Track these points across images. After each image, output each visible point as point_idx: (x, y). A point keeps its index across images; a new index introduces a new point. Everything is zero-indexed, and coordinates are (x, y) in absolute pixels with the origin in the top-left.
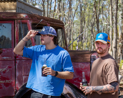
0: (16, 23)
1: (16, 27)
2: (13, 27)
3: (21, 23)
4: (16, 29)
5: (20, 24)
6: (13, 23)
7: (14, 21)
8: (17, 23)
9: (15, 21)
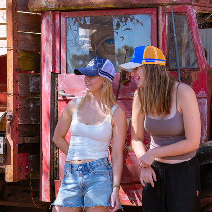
0: (160, 12)
1: (161, 22)
2: (155, 22)
3: (172, 13)
4: (161, 28)
5: (171, 15)
6: (155, 13)
7: (156, 9)
8: (162, 14)
9: (158, 8)
